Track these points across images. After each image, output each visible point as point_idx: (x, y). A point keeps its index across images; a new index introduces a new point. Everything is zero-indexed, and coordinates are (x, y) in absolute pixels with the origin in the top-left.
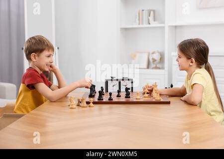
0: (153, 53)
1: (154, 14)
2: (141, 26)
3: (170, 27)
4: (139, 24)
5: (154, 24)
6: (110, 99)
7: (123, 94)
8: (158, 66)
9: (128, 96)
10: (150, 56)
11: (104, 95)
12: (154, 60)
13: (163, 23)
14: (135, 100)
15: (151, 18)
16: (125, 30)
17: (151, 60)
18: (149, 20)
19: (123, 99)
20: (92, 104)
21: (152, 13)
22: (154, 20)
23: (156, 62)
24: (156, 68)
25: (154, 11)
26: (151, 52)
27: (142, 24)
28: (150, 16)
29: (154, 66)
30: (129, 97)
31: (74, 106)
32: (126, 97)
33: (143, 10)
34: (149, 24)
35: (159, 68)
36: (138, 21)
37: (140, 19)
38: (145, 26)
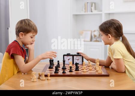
0: (94, 31)
2: (86, 13)
3: (106, 14)
4: (85, 12)
5: (95, 12)
8: (98, 40)
10: (92, 32)
11: (59, 67)
12: (95, 36)
13: (101, 11)
15: (93, 8)
16: (76, 16)
17: (93, 36)
18: (91, 9)
21: (93, 4)
22: (95, 10)
23: (96, 37)
24: (96, 41)
25: (95, 3)
26: (93, 31)
27: (87, 12)
28: (92, 6)
29: (95, 39)
30: (78, 70)
32: (76, 70)
33: (88, 3)
34: (92, 12)
35: (98, 41)
36: (84, 10)
37: (86, 9)
38: (89, 13)
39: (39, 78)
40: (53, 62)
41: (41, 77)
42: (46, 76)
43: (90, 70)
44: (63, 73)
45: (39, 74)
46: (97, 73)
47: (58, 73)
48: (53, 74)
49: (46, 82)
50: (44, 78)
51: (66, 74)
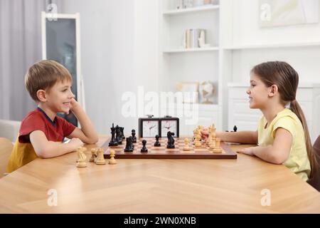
0: (204, 84)
1: (205, 35)
2: (188, 49)
3: (226, 50)
4: (186, 47)
5: (204, 47)
6: (144, 150)
7: (164, 141)
8: (209, 100)
9: (171, 145)
10: (200, 87)
11: (135, 142)
12: (205, 93)
13: (217, 45)
14: (182, 153)
15: (202, 40)
16: (169, 55)
17: (201, 93)
18: (198, 42)
19: (163, 150)
20: (113, 160)
21: (202, 33)
22: (206, 43)
23: (207, 95)
24: (207, 102)
25: (205, 31)
26: (201, 83)
27: (191, 46)
28: (199, 37)
29: (205, 100)
30: (173, 147)
31: (84, 164)
32: (168, 147)
33: (191, 30)
34: (199, 47)
35: (211, 103)
36: (185, 44)
37: (188, 42)
38: (194, 49)
39: (92, 161)
40: (122, 132)
41: (95, 159)
42: (107, 157)
43: (197, 147)
44: (142, 151)
45: (93, 153)
46: (211, 153)
47: (132, 151)
48: (123, 153)
49: (107, 167)
50: (103, 161)
51: (148, 153)
